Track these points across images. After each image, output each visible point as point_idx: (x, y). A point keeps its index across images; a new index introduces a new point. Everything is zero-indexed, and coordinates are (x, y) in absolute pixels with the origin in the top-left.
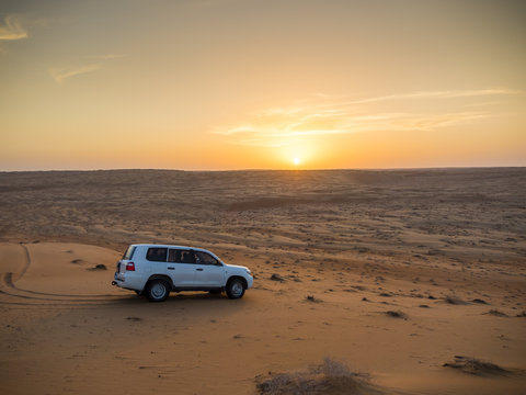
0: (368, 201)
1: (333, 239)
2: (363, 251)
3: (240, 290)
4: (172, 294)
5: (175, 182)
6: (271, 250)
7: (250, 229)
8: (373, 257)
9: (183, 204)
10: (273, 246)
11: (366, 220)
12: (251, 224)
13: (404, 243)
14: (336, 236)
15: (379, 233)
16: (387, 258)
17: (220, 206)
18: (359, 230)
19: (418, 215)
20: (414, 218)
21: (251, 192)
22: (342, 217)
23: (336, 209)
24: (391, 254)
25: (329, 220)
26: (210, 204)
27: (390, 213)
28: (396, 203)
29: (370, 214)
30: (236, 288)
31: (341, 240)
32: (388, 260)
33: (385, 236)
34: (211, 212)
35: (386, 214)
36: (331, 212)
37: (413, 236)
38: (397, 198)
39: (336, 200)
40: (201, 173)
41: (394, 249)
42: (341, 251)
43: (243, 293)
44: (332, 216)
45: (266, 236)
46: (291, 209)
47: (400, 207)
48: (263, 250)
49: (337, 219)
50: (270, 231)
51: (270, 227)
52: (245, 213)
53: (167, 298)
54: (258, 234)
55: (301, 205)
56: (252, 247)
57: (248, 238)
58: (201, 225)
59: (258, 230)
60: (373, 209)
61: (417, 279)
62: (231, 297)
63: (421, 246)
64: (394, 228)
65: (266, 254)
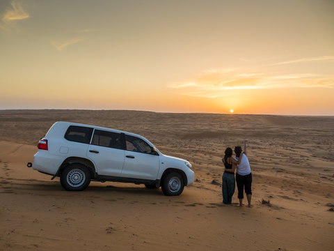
0: (282, 136)
1: (256, 161)
2: (280, 171)
3: (178, 186)
4: (93, 183)
5: (149, 119)
6: (211, 166)
7: (197, 151)
8: (288, 175)
9: (153, 133)
10: (212, 163)
11: (281, 149)
12: (197, 148)
13: (312, 167)
14: (259, 159)
15: (291, 159)
16: (300, 177)
17: (177, 135)
18: (275, 156)
19: (322, 149)
20: (318, 151)
21: (199, 127)
22: (263, 147)
23: (258, 141)
24: (302, 175)
25: (253, 148)
26: (171, 134)
27: (299, 146)
28: (303, 139)
29: (283, 146)
30: (173, 183)
31: (263, 162)
32: (301, 179)
33: (297, 161)
34: (171, 139)
35: (296, 146)
36: (254, 143)
37: (319, 162)
38: (304, 136)
39: (258, 135)
40: (165, 114)
41: (305, 171)
42: (263, 170)
43: (182, 189)
44: (255, 146)
45: (208, 156)
46: (226, 140)
47: (307, 142)
48: (205, 165)
49: (259, 148)
50: (211, 153)
51: (210, 151)
52: (194, 141)
53: (85, 188)
54: (203, 155)
55: (233, 138)
56: (197, 163)
57: (195, 157)
58: (163, 147)
59: (202, 152)
60: (285, 142)
61: (328, 195)
62: (166, 193)
63: (327, 170)
64: (302, 156)
65: (207, 168)
